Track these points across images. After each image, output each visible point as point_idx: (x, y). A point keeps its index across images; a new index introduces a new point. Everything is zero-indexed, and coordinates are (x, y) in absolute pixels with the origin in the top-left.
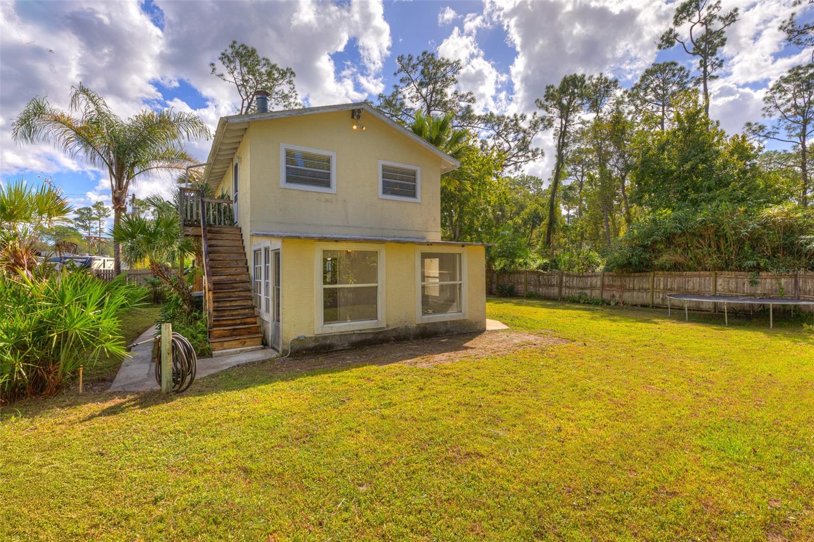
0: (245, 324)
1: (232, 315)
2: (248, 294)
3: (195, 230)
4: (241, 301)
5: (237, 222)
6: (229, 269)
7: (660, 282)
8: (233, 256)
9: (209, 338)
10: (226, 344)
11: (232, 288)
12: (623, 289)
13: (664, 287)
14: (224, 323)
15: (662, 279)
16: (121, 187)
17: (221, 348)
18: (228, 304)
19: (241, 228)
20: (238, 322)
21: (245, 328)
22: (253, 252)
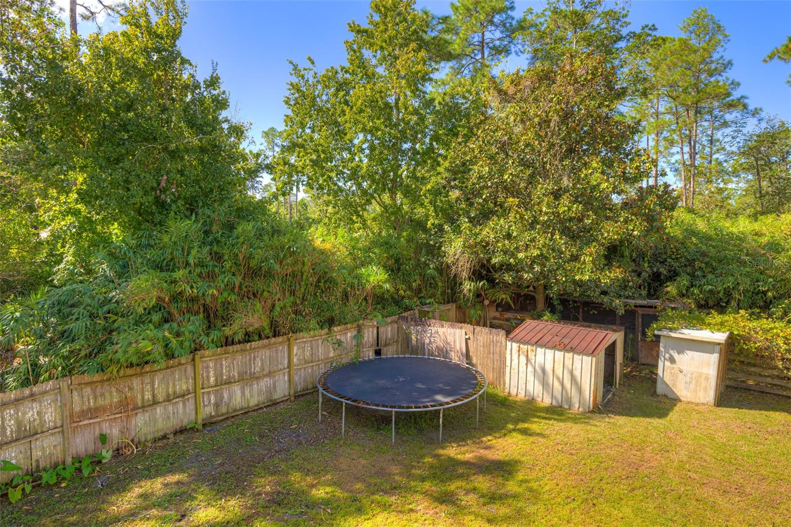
7: (208, 372)
12: (128, 408)
13: (216, 380)
15: (211, 364)
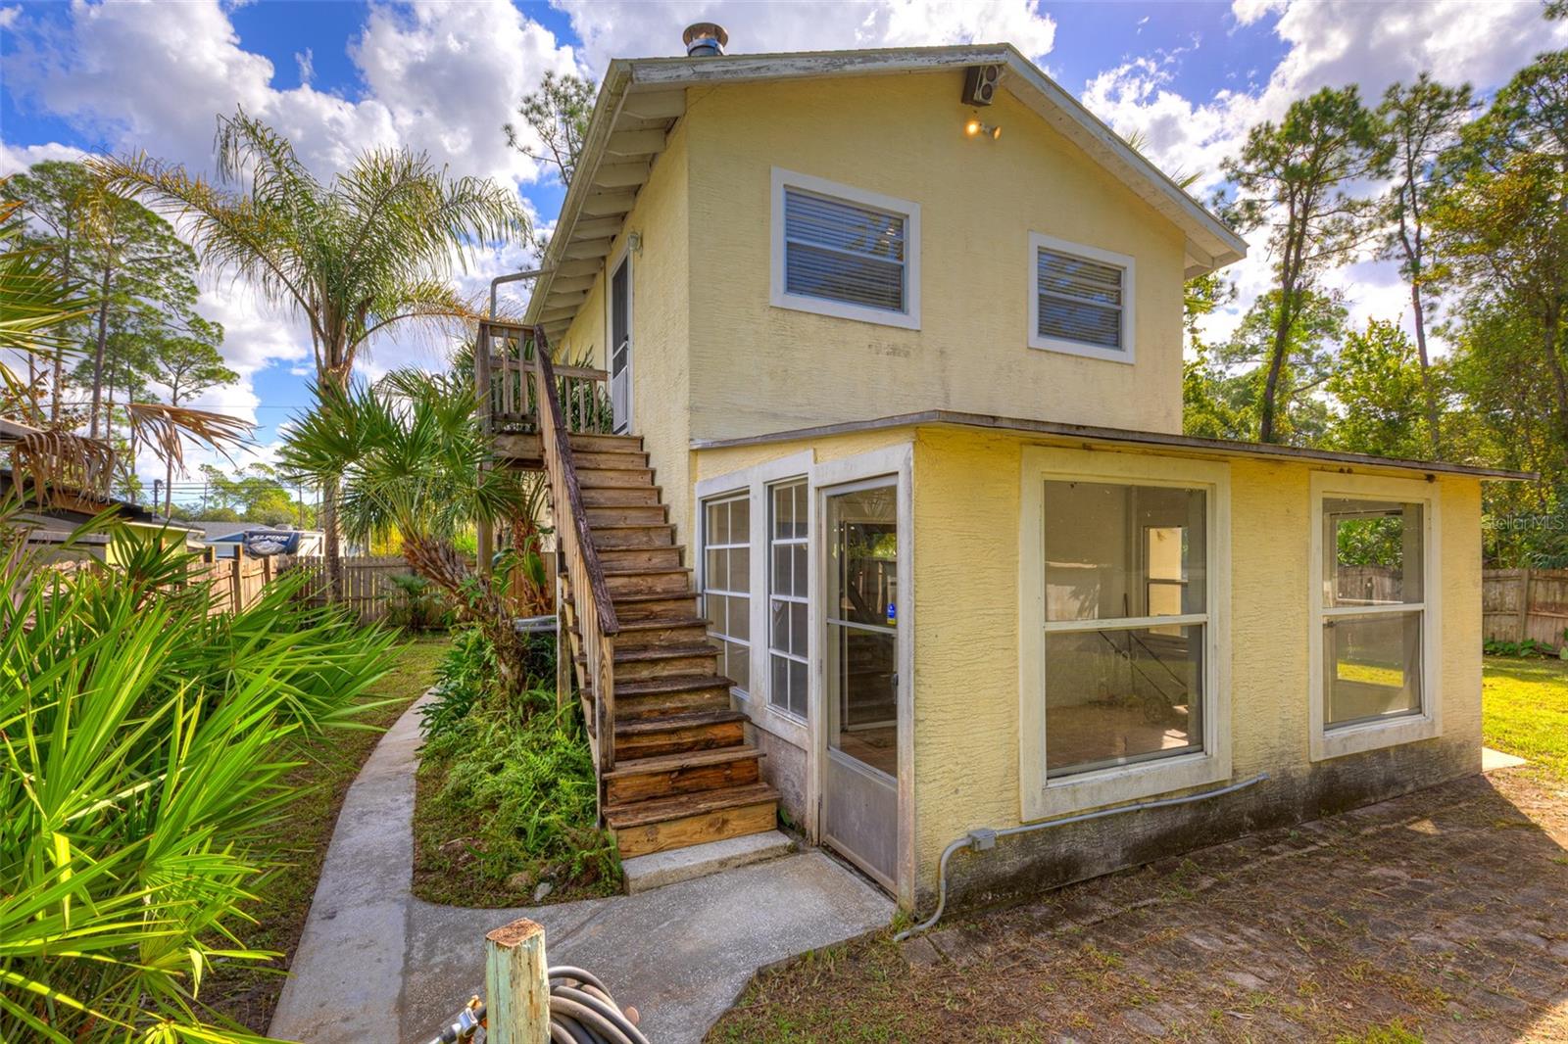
0: (709, 745)
1: (664, 714)
2: (697, 636)
3: (522, 444)
4: (682, 664)
5: (624, 426)
6: (631, 557)
8: (636, 519)
9: (604, 802)
10: (664, 831)
11: (646, 618)
14: (645, 742)
16: (338, 360)
17: (649, 847)
18: (645, 673)
19: (642, 440)
20: (688, 738)
21: (716, 766)
22: (698, 505)
